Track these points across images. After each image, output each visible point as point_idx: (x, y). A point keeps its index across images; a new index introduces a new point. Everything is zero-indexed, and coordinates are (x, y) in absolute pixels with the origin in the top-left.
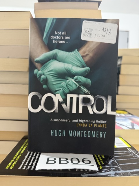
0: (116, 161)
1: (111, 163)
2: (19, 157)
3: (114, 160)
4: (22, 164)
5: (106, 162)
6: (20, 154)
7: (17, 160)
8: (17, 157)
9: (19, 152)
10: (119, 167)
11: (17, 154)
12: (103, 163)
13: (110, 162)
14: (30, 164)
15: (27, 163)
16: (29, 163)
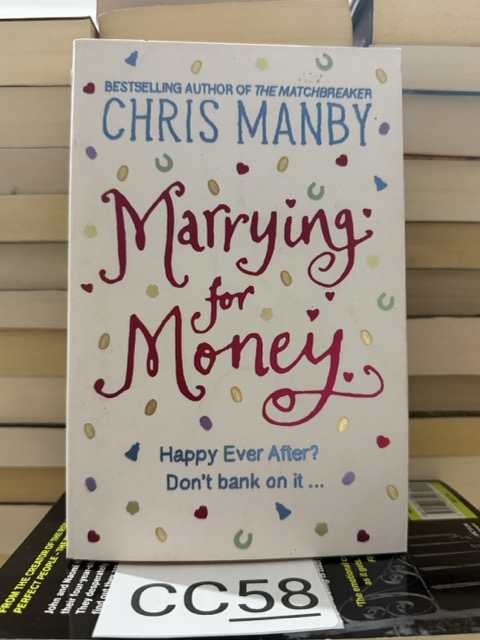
0: (421, 573)
1: (398, 582)
2: (49, 566)
3: (413, 571)
4: (61, 593)
5: (381, 577)
6: (54, 555)
7: (41, 576)
8: (41, 566)
9: (50, 545)
10: (432, 599)
11: (45, 553)
12: (368, 582)
13: (396, 576)
14: (91, 592)
15: (79, 587)
16: (87, 586)
